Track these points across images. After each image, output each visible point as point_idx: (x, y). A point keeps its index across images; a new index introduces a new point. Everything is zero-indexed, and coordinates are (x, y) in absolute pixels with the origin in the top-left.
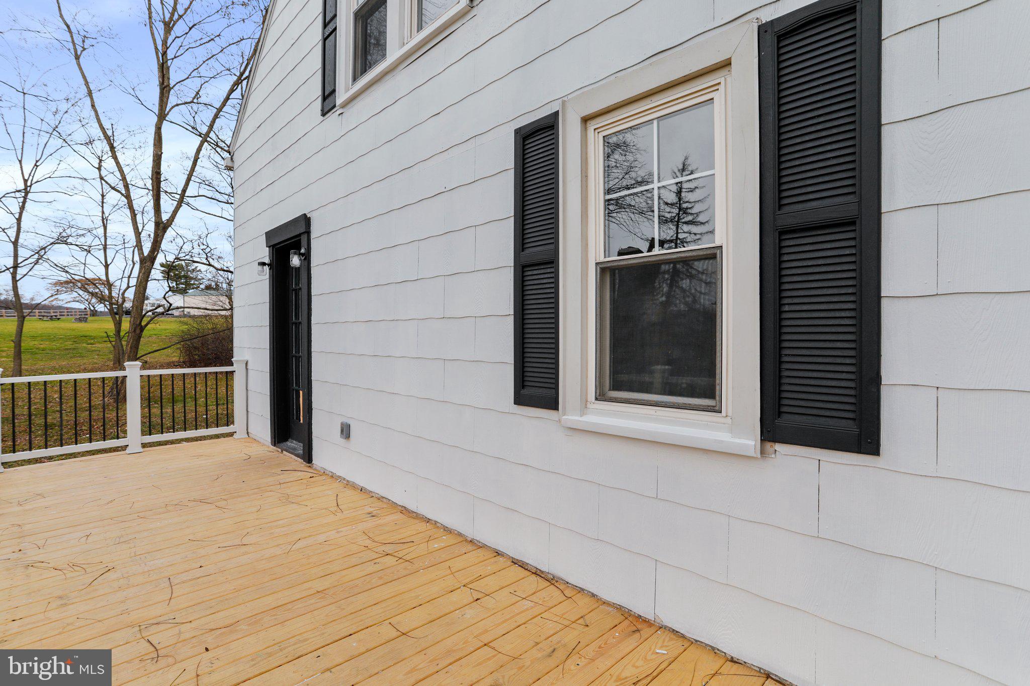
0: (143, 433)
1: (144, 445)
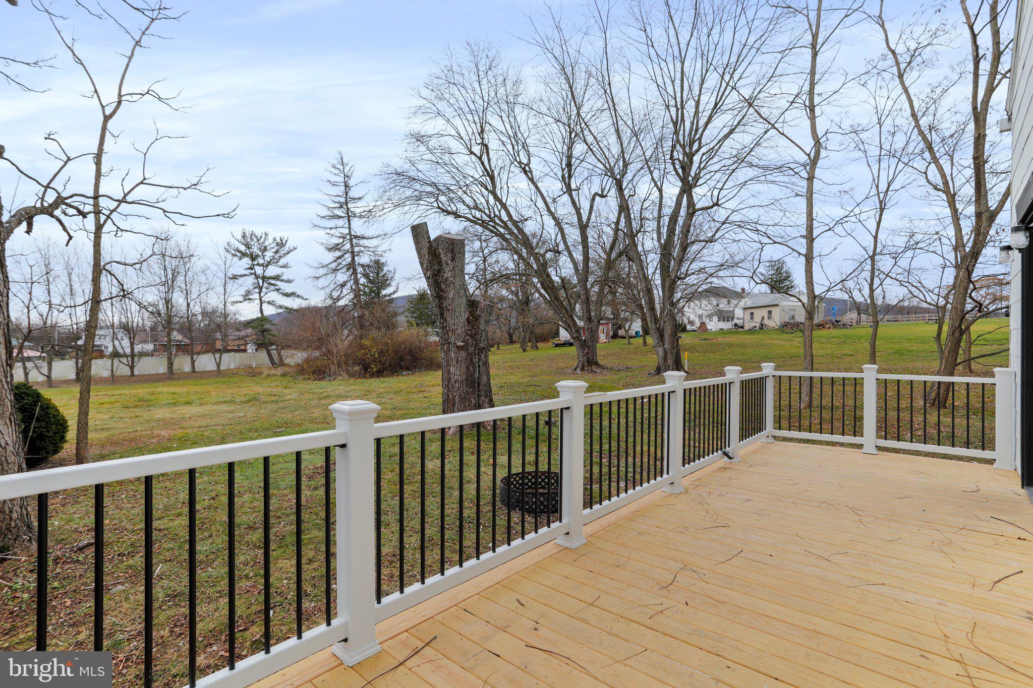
0: (878, 437)
1: (879, 448)
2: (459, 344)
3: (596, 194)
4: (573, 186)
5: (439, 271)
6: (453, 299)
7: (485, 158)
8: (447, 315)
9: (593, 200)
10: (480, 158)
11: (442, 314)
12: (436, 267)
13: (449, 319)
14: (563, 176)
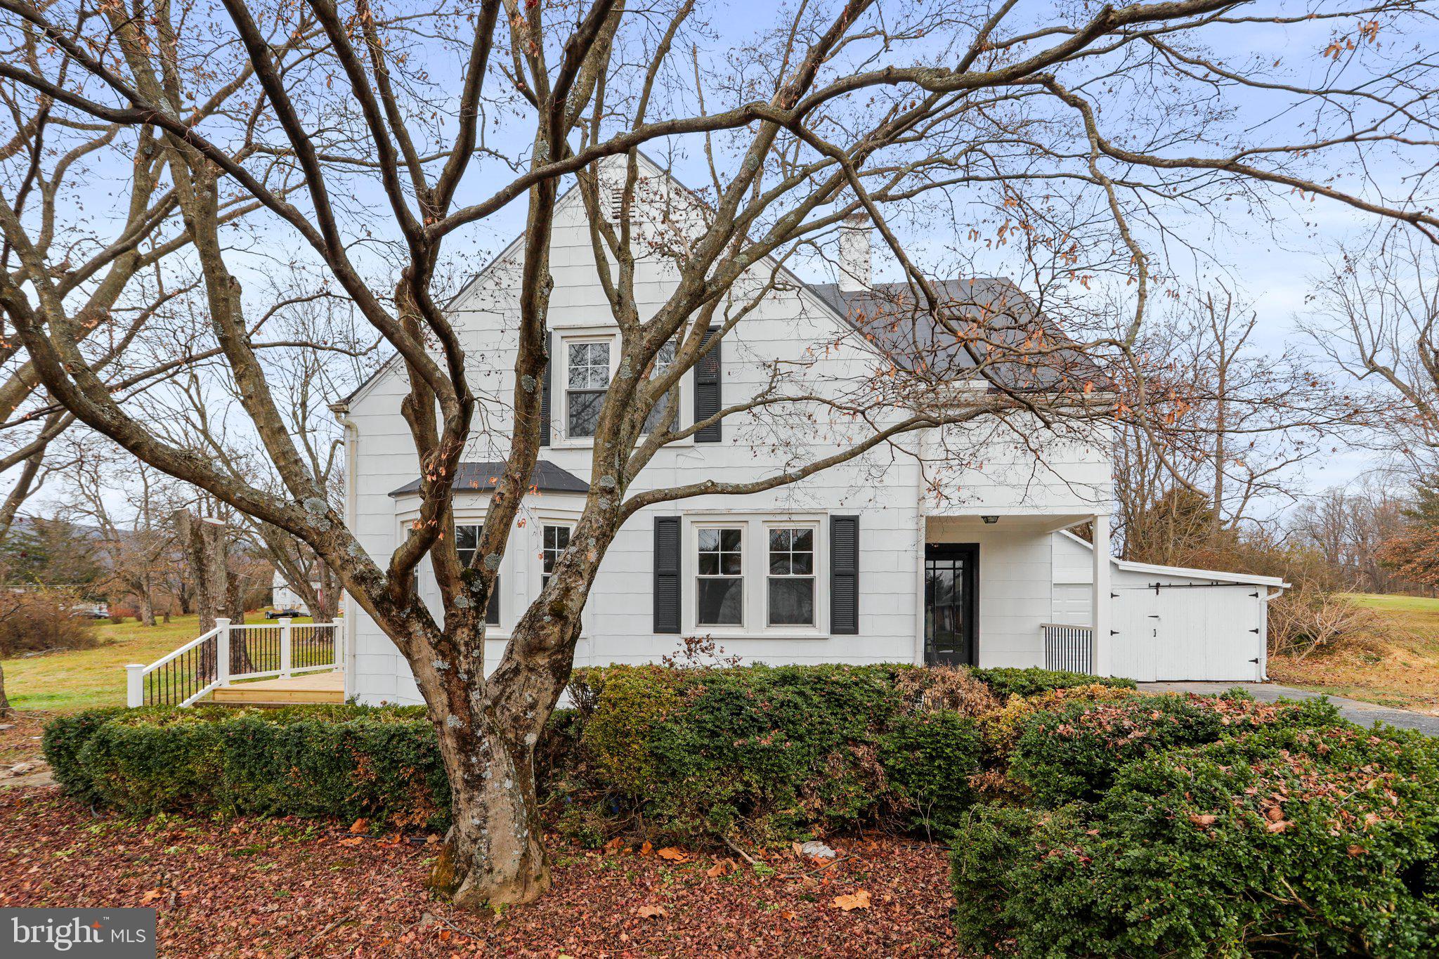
2: (220, 608)
3: (337, 441)
4: (308, 426)
5: (201, 549)
6: (215, 573)
7: (193, 391)
8: (208, 585)
9: (334, 447)
10: (187, 391)
11: (203, 584)
12: (199, 546)
13: (210, 589)
14: (294, 414)
